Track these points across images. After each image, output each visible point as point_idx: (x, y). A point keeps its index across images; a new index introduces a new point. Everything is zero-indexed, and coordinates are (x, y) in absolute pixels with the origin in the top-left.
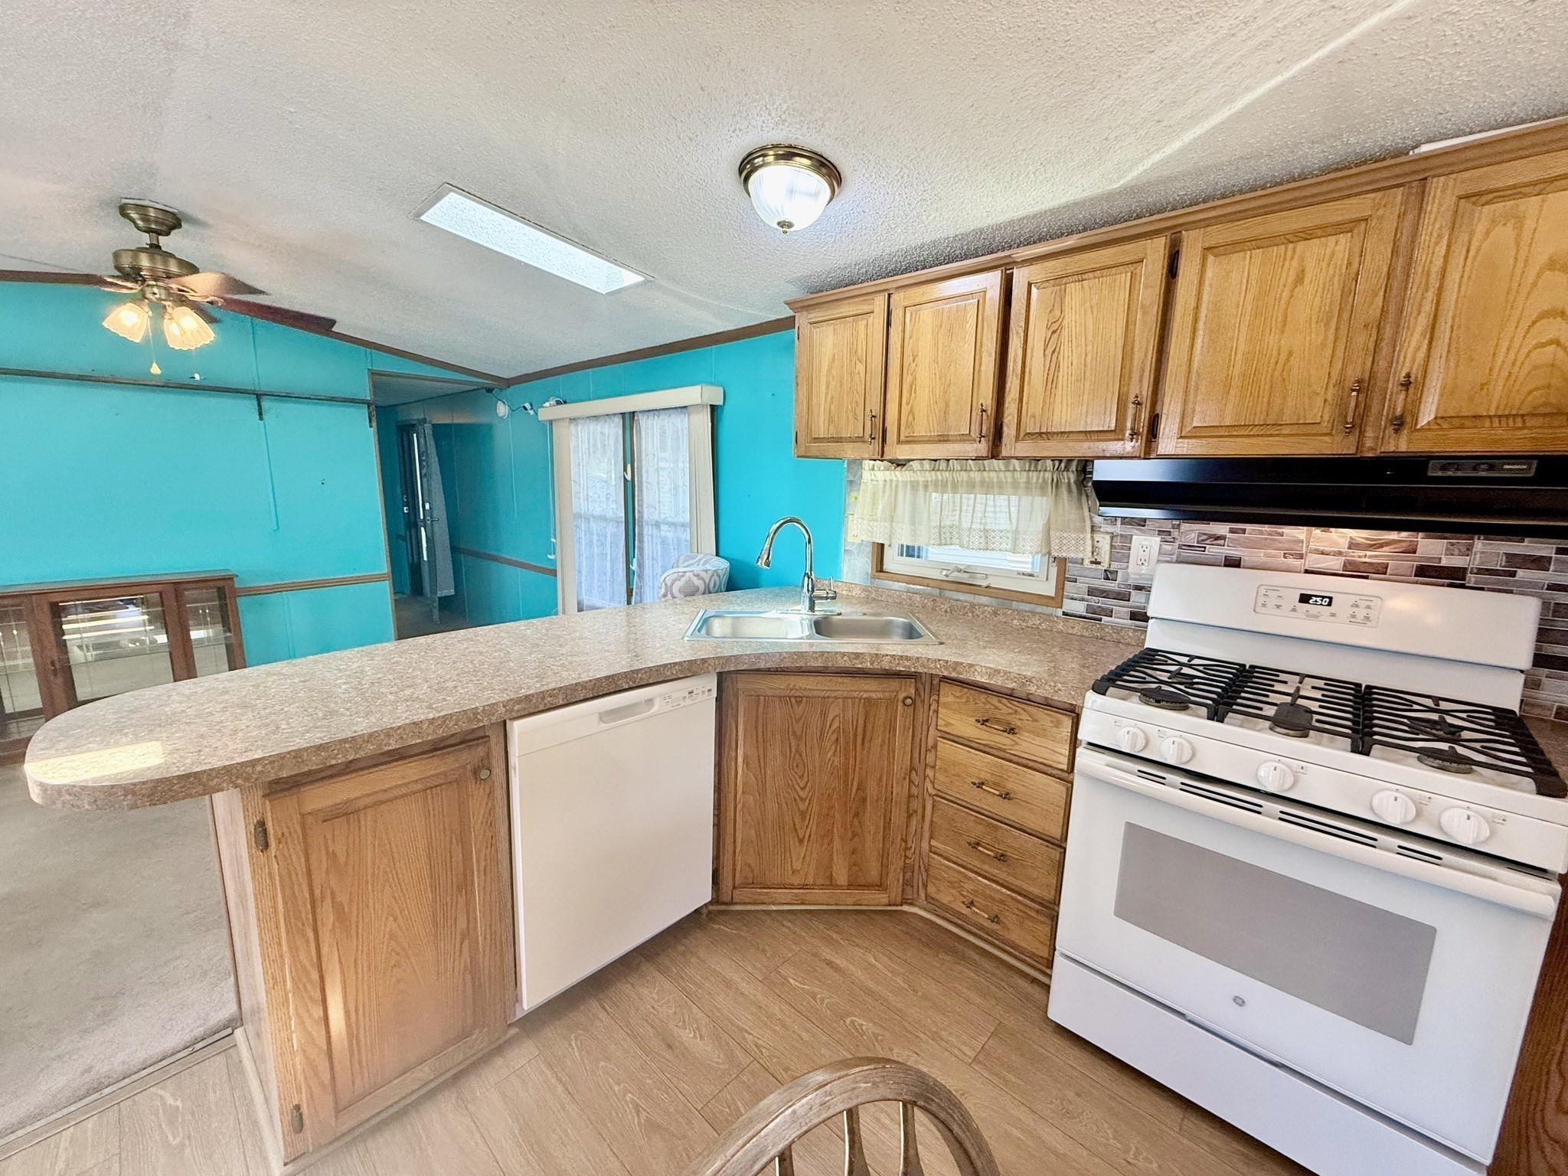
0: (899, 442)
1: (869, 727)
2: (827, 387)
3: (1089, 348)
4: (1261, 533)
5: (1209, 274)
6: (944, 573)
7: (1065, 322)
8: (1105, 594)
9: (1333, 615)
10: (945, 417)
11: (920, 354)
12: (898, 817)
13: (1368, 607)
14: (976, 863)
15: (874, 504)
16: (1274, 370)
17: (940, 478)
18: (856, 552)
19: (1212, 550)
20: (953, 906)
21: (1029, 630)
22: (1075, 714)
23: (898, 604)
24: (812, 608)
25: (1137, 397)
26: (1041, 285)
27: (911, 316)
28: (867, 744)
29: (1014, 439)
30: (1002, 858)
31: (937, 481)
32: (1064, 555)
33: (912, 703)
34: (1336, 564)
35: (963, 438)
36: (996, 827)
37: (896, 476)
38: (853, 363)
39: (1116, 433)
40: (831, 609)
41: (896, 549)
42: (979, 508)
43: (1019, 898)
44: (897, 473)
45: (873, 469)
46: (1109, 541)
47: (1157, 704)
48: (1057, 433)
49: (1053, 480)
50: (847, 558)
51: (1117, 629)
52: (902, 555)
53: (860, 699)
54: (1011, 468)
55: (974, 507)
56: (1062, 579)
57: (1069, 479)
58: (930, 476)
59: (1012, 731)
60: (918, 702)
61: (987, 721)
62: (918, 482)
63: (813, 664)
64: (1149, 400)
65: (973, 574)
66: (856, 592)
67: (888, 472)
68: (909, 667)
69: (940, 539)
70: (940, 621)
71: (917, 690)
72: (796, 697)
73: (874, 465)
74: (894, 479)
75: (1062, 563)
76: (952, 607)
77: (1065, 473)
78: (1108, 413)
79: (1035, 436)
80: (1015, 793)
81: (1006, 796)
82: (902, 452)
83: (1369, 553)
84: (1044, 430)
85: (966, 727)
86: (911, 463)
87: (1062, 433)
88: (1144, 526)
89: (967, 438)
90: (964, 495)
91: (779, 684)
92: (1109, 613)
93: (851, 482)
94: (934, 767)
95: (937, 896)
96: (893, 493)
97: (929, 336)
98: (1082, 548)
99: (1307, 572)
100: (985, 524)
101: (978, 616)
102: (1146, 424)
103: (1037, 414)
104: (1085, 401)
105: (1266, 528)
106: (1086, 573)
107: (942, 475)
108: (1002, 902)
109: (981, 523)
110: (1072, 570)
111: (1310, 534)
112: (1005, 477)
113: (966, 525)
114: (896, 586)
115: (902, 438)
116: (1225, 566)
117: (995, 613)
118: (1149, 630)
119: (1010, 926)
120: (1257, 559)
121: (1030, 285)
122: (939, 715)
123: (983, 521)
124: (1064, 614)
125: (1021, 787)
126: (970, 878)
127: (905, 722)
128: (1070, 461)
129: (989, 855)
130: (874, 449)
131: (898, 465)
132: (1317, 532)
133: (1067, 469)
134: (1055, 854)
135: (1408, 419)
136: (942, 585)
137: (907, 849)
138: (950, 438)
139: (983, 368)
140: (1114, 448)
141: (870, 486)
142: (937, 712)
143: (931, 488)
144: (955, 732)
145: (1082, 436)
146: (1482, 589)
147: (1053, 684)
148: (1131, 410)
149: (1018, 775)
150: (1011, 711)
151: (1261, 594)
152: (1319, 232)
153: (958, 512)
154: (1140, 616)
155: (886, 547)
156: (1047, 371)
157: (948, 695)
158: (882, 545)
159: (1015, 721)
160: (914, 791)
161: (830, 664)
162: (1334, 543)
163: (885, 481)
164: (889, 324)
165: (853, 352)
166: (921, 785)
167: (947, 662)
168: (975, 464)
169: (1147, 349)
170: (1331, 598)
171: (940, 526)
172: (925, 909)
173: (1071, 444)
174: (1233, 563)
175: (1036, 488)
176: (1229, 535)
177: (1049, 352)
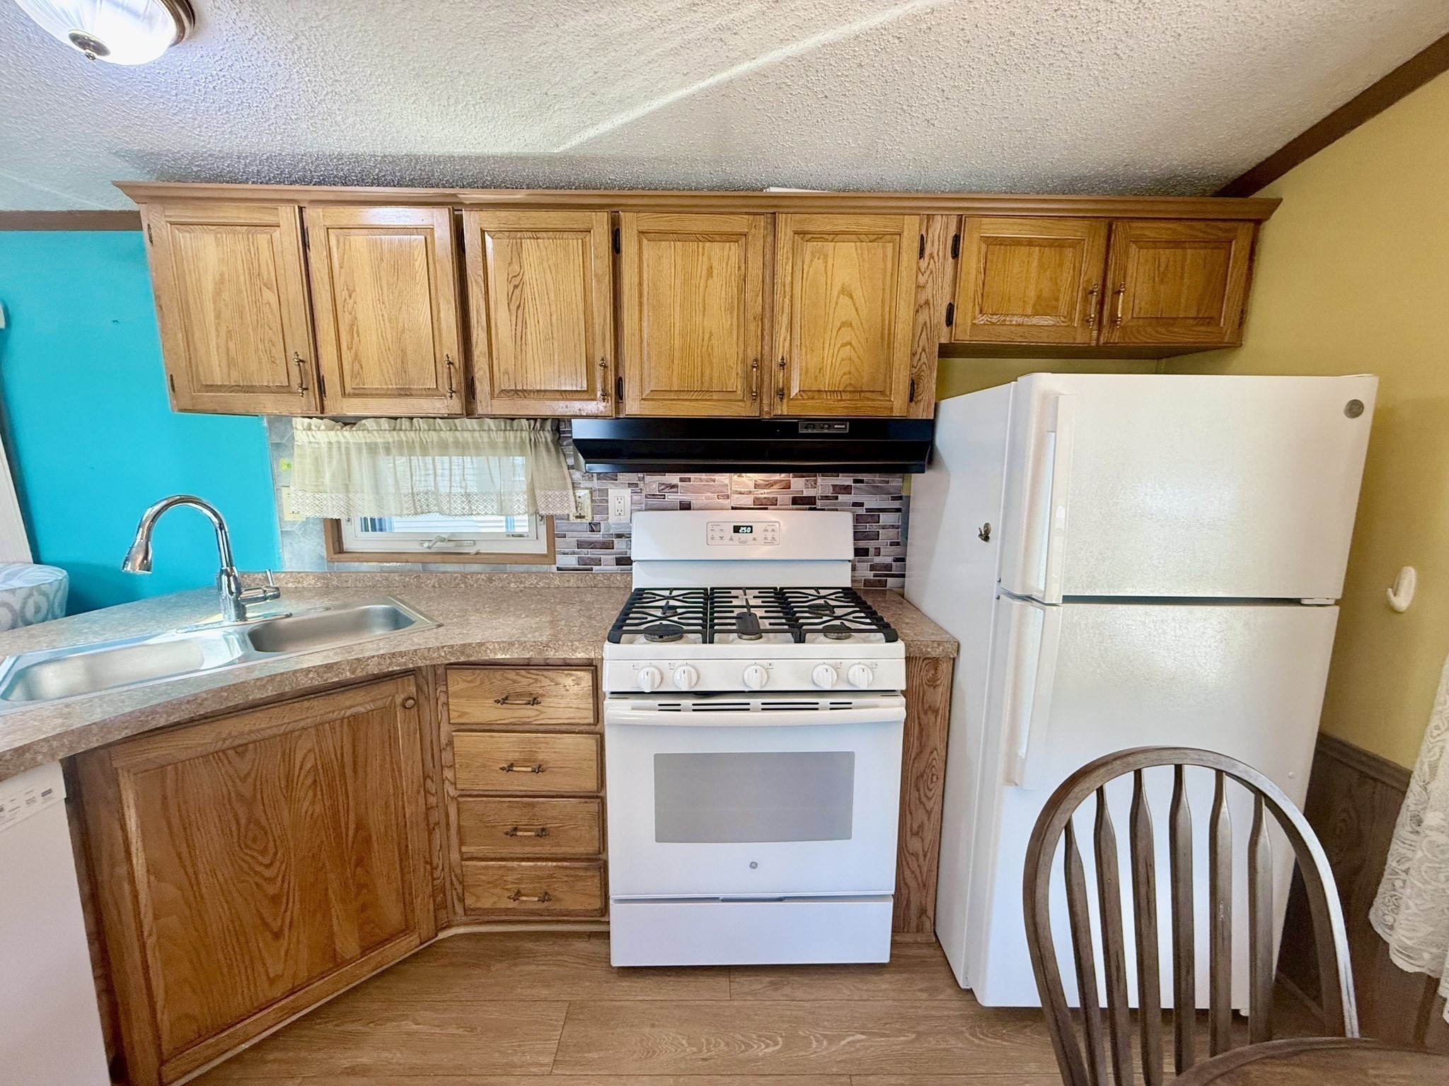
0: (344, 394)
1: (361, 749)
2: (218, 316)
3: (553, 308)
4: (701, 480)
5: (645, 256)
6: (426, 545)
7: (526, 277)
8: (592, 545)
9: (754, 539)
10: (403, 367)
11: (357, 289)
12: (416, 839)
13: (773, 530)
14: (518, 850)
15: (318, 471)
16: (702, 346)
17: (404, 439)
18: (299, 533)
19: (672, 497)
20: (498, 906)
21: (528, 591)
22: (593, 667)
23: (374, 588)
24: (241, 614)
25: (603, 360)
26: (494, 234)
27: (338, 241)
28: (361, 773)
29: (489, 396)
30: (543, 833)
31: (400, 442)
32: (551, 512)
33: (414, 704)
34: (748, 501)
35: (430, 393)
36: (532, 805)
37: (344, 437)
38: (258, 290)
39: (588, 394)
40: (273, 611)
41: (357, 524)
42: (456, 471)
43: (565, 864)
44: (346, 433)
45: (310, 429)
46: (589, 496)
47: (661, 640)
48: (534, 392)
49: (530, 440)
50: (287, 541)
51: (608, 576)
52: (367, 530)
53: (342, 719)
54: (486, 428)
55: (451, 469)
56: (552, 536)
57: (546, 438)
58: (391, 437)
59: (535, 701)
60: (422, 700)
61: (506, 698)
62: (376, 444)
63: (258, 695)
64: (613, 364)
65: (459, 542)
66: (309, 582)
67: (332, 433)
68: (405, 664)
69: (415, 508)
70: (429, 599)
71: (419, 688)
72: (234, 748)
73: (310, 425)
74: (343, 440)
75: (550, 520)
76: (440, 581)
77: (541, 432)
78: (579, 374)
79: (510, 394)
80: (547, 762)
81: (539, 770)
82: (351, 408)
83: (766, 491)
84: (519, 388)
85: (486, 711)
86: (364, 421)
87: (538, 391)
88: (616, 480)
89: (435, 393)
90: (437, 458)
91: (203, 738)
92: (598, 562)
93: (278, 445)
94: (452, 766)
95: (479, 905)
96: (344, 457)
97: (368, 269)
98: (566, 505)
99: (733, 508)
100: (466, 488)
101: (472, 586)
102: (613, 386)
103: (510, 370)
104: (556, 361)
105: (704, 476)
106: (573, 528)
107: (406, 436)
108: (551, 876)
109: (461, 487)
110: (560, 526)
111: (731, 479)
112: (481, 437)
113: (444, 489)
114: (365, 566)
115: (348, 390)
116: (681, 509)
117: (490, 580)
118: (634, 571)
119: (561, 896)
120: (701, 502)
121: (483, 232)
122: (450, 707)
123: (463, 485)
124: (559, 569)
125: (553, 755)
126: (512, 869)
127: (409, 727)
128: (544, 420)
129: (529, 836)
130: (309, 402)
131: (346, 424)
132: (735, 477)
133: (542, 428)
134: (594, 806)
135: (786, 391)
136: (424, 559)
137: (433, 869)
138: (414, 392)
139: (442, 315)
140: (589, 408)
141: (309, 451)
142: (447, 704)
143: (394, 451)
144: (472, 721)
145: (558, 396)
146: (824, 510)
147: (570, 644)
148: (599, 372)
149: (547, 743)
150: (531, 681)
151: (709, 529)
152: (717, 237)
153: (432, 477)
154: (625, 561)
155: (343, 524)
156: (514, 326)
157: (457, 683)
158: (338, 522)
159: (535, 689)
160: (432, 800)
161: (287, 689)
162: (746, 485)
163: (330, 443)
164: (305, 245)
165: (254, 274)
166: (440, 791)
167: (452, 647)
168: (445, 423)
169: (605, 315)
170: (751, 527)
171: (413, 494)
172: (466, 924)
173: (548, 403)
174: (686, 506)
175: (515, 448)
176: (680, 484)
177: (514, 307)
